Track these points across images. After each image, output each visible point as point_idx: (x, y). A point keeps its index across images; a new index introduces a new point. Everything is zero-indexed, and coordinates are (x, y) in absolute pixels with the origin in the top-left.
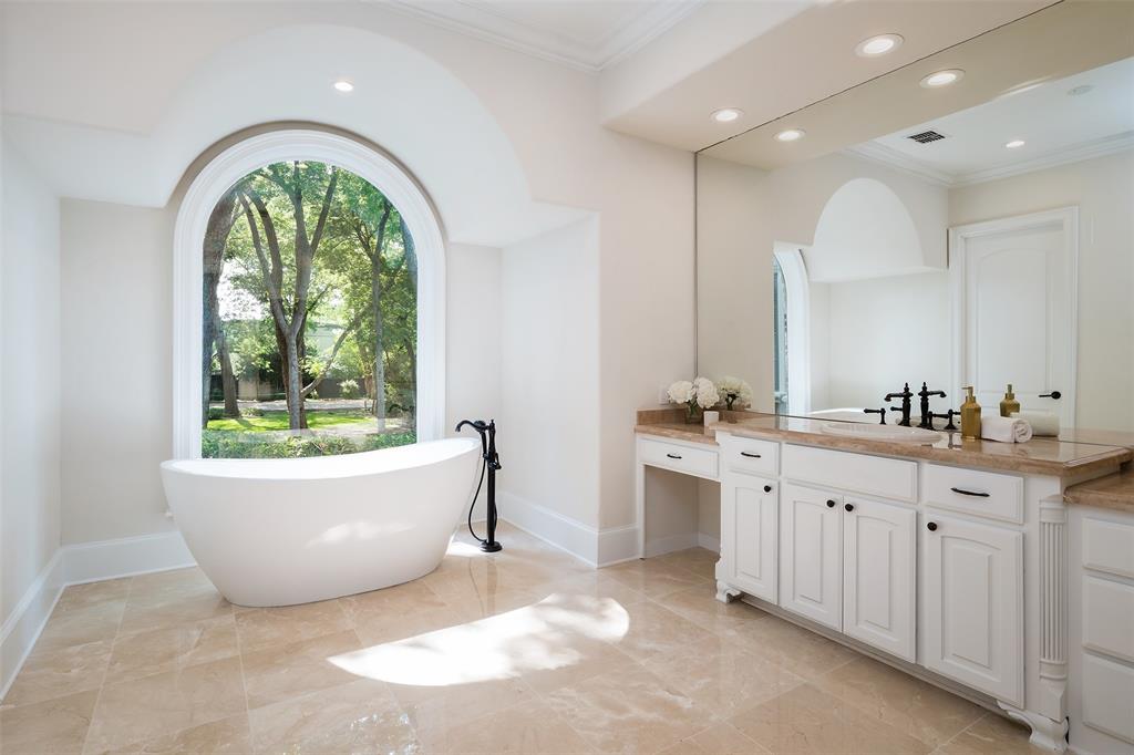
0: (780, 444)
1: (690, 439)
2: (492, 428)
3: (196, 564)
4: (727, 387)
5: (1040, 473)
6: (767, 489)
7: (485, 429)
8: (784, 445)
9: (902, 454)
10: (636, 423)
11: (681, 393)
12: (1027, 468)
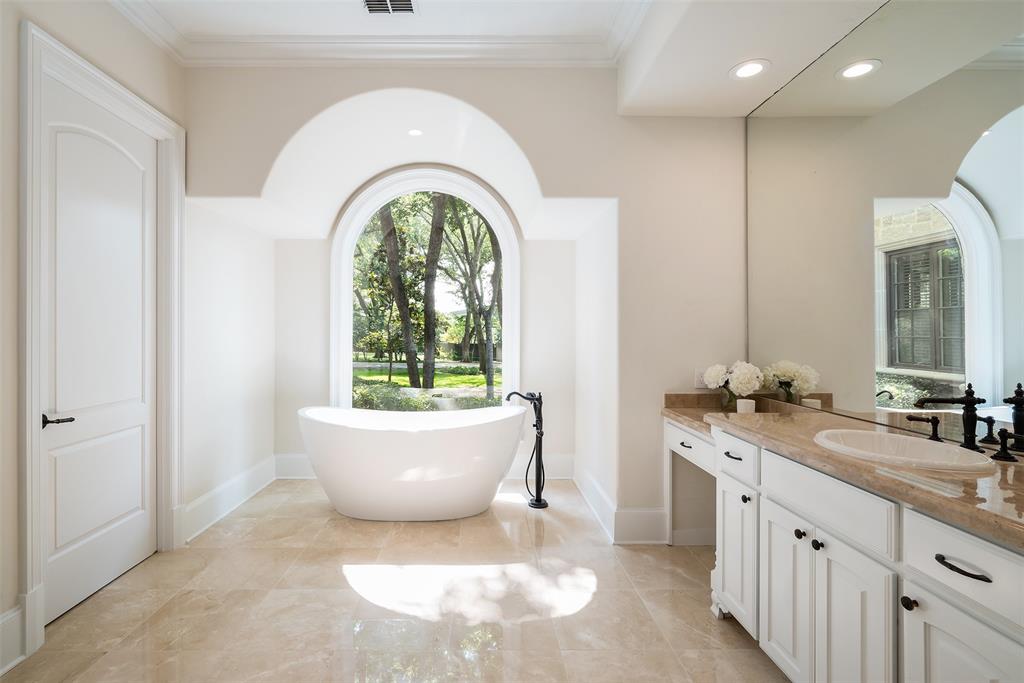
0: (761, 449)
1: (696, 429)
2: (539, 399)
3: (315, 477)
4: (778, 373)
6: (745, 499)
7: (536, 401)
8: (763, 451)
9: (873, 487)
10: (664, 406)
11: (713, 379)
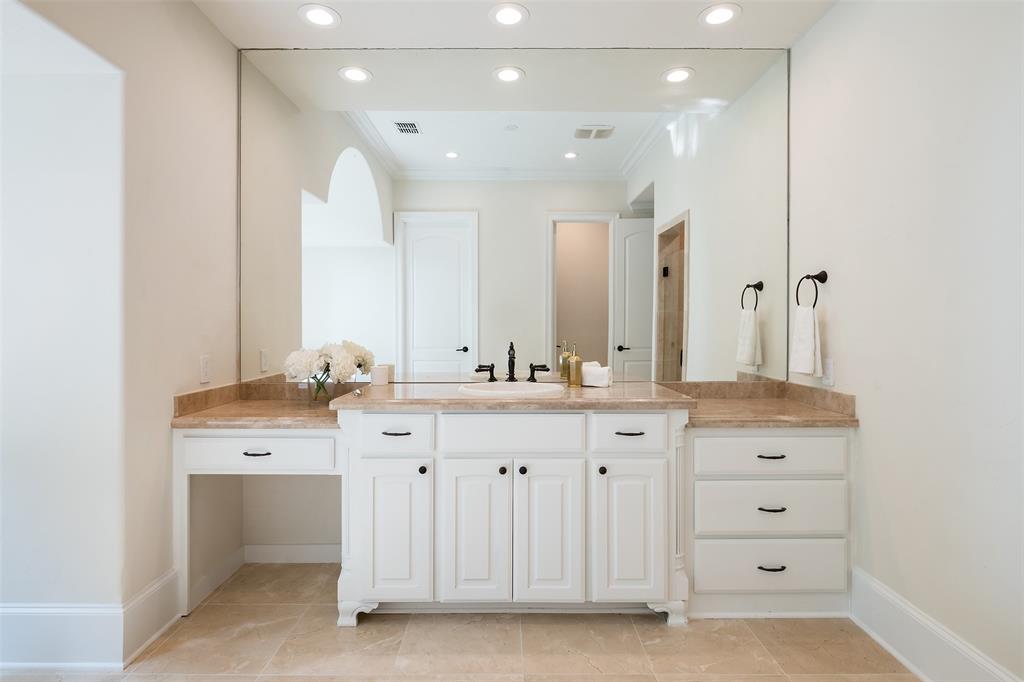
0: (436, 416)
1: (288, 427)
5: (681, 408)
6: (423, 470)
8: (440, 416)
9: (574, 408)
10: (171, 414)
12: (671, 406)
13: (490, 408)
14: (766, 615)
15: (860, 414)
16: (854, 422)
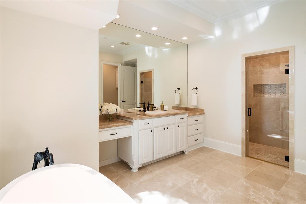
1: (122, 126)
6: (152, 131)
13: (162, 116)
14: (196, 148)
15: (205, 112)
16: (204, 113)
